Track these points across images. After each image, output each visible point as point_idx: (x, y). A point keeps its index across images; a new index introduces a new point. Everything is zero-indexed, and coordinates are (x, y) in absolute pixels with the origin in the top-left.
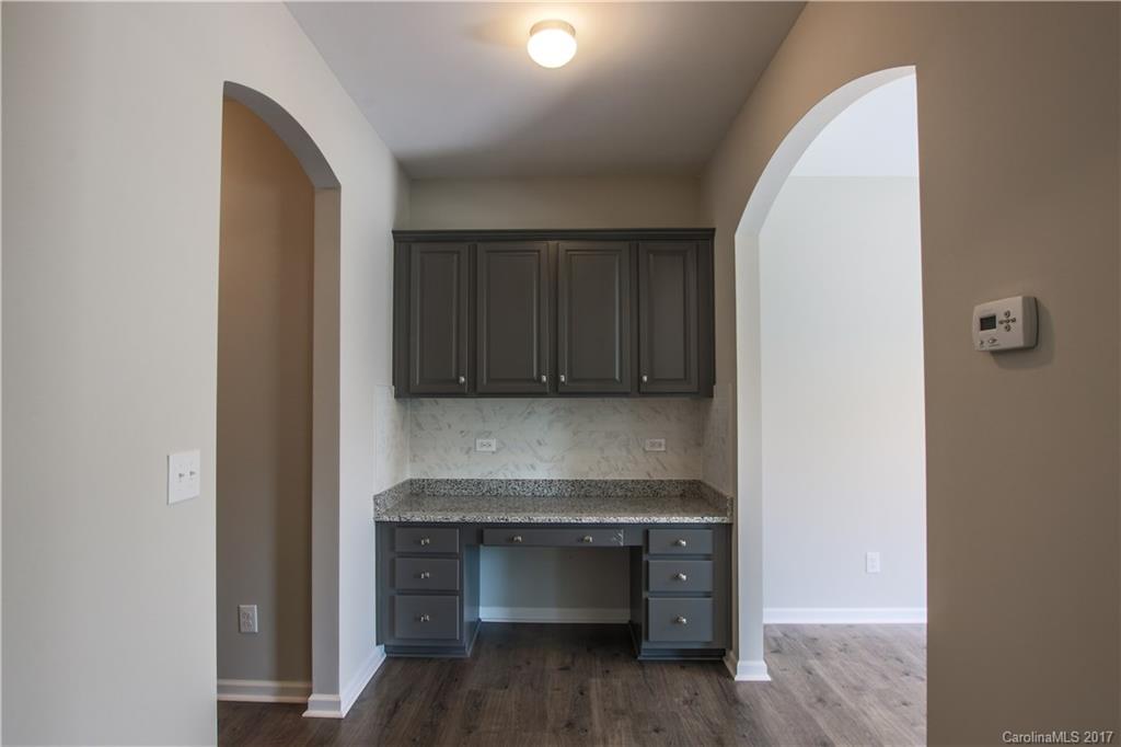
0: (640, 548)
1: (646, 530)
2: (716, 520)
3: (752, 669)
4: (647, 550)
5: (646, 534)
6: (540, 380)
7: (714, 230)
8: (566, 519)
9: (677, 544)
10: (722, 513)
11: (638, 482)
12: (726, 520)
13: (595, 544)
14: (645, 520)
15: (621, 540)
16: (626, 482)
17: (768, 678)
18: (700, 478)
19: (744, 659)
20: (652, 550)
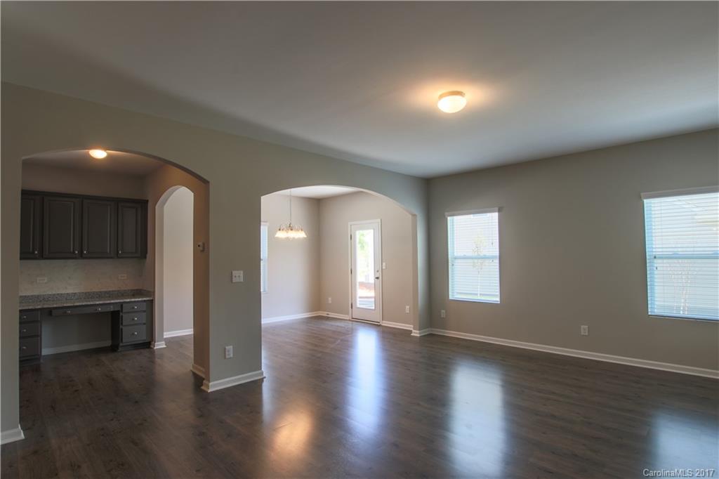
0: (118, 311)
1: (121, 305)
2: (148, 299)
3: (159, 345)
4: (122, 311)
5: (122, 306)
6: (74, 252)
7: (147, 201)
8: (89, 303)
9: (133, 308)
10: (150, 296)
11: (115, 291)
12: (151, 298)
13: (103, 311)
14: (122, 301)
15: (112, 309)
16: (110, 291)
17: (165, 346)
18: (141, 288)
19: (158, 341)
20: (124, 311)
